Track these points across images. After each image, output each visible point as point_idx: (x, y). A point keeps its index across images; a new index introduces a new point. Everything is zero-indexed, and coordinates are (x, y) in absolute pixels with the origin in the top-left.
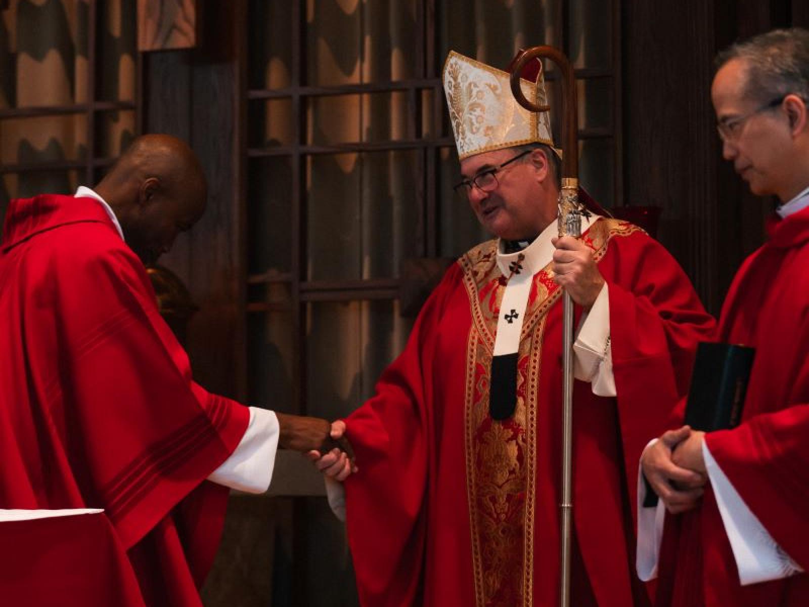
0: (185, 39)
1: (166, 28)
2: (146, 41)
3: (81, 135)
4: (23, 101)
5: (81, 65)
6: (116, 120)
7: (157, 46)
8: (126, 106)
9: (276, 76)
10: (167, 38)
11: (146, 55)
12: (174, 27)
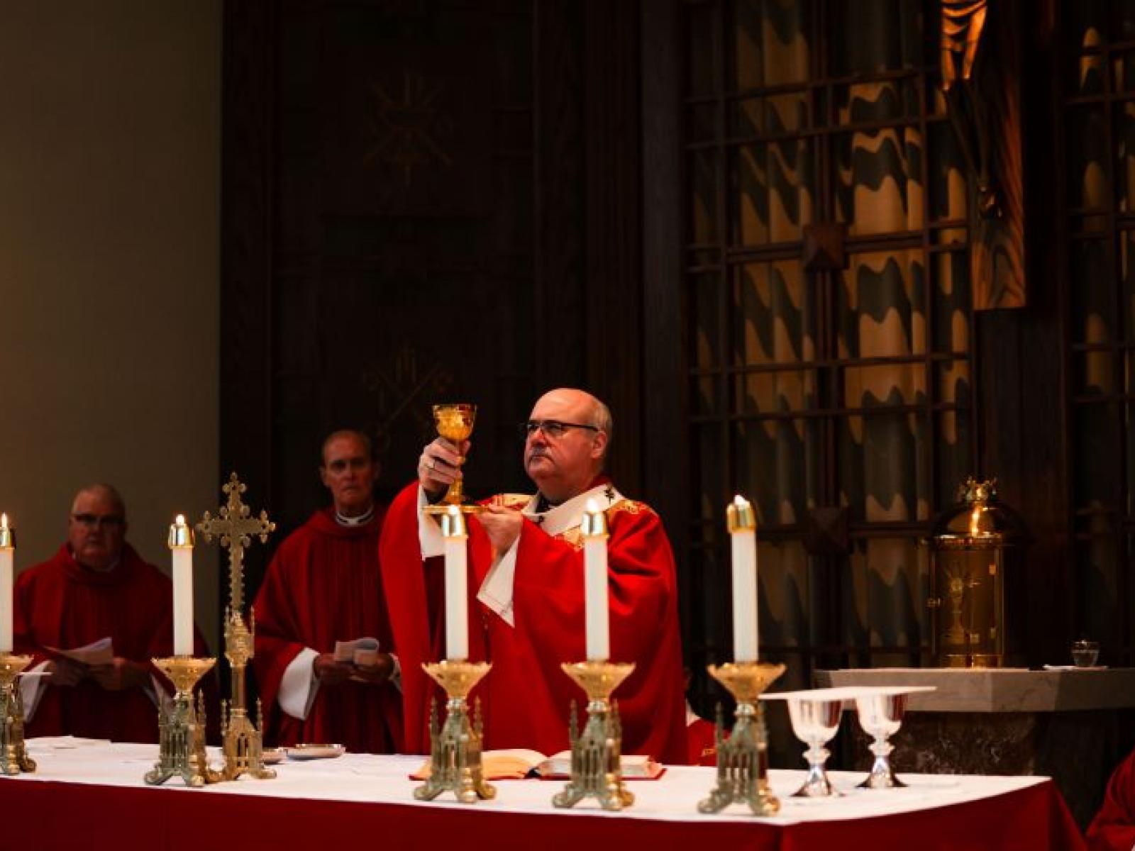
0: (1016, 299)
1: (998, 289)
2: (981, 301)
3: (918, 380)
4: (866, 351)
5: (917, 320)
6: (950, 368)
7: (991, 306)
8: (960, 356)
9: (1094, 330)
10: (1001, 298)
11: (979, 314)
12: (1006, 289)
